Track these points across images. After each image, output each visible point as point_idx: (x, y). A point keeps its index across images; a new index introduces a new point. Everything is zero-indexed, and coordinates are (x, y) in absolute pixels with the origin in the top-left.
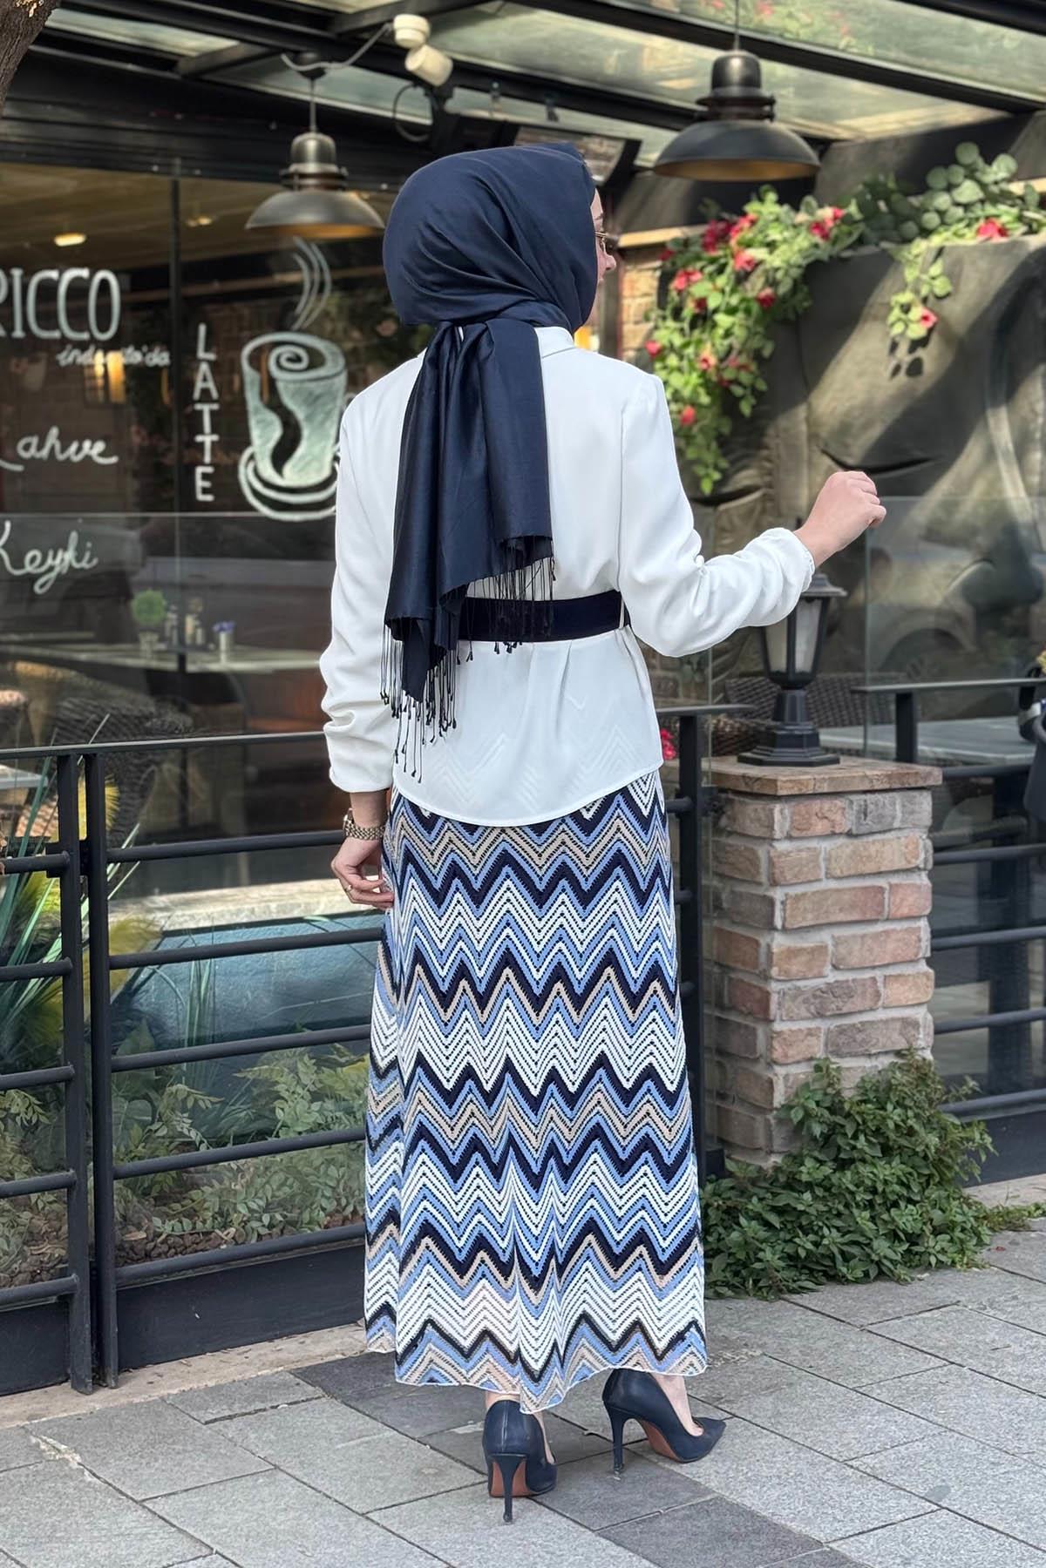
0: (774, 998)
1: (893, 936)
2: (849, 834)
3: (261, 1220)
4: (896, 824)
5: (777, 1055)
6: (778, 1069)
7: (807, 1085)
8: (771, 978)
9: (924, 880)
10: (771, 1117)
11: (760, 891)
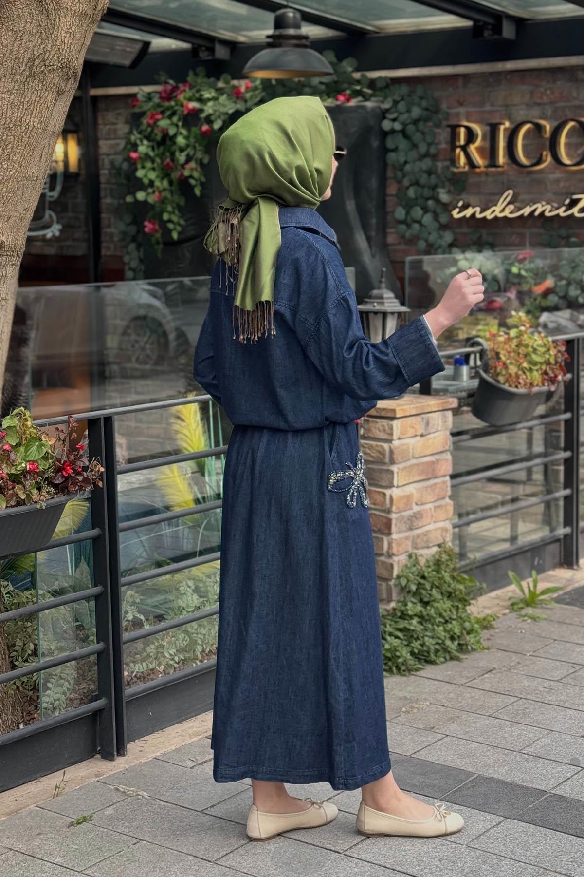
0: (394, 522)
1: (438, 486)
2: (422, 435)
3: (173, 659)
4: (439, 429)
5: (395, 550)
6: (396, 559)
7: (406, 566)
8: (392, 512)
9: (449, 456)
10: (392, 583)
11: (385, 467)
